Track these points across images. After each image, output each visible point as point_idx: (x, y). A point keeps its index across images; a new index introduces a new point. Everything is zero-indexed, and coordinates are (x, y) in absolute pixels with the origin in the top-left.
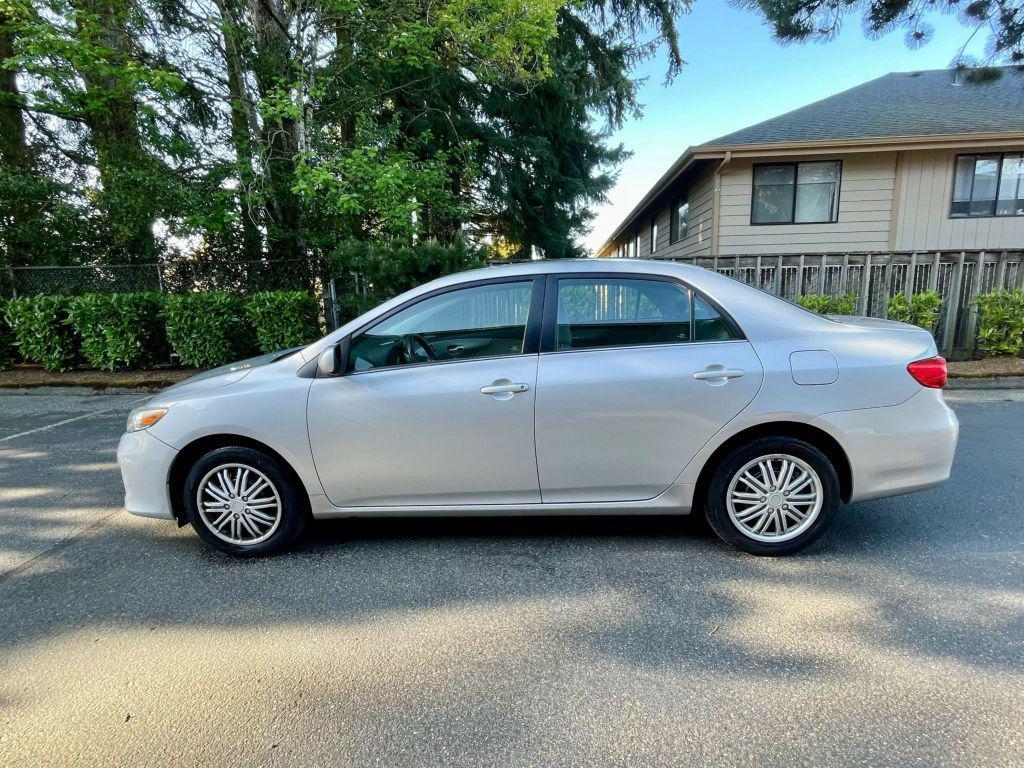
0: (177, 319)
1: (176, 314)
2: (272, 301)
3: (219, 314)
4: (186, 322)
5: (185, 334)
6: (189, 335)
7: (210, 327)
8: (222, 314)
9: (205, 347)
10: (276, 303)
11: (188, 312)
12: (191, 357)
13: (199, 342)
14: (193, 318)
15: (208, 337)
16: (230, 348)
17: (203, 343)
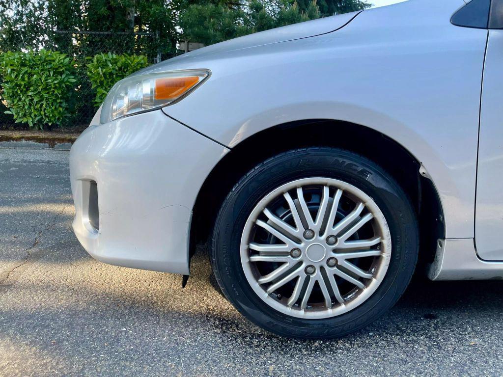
0: (13, 76)
1: (13, 70)
2: (115, 62)
3: (58, 73)
4: (23, 79)
5: (21, 91)
6: (25, 92)
7: (47, 84)
8: (61, 74)
9: (42, 104)
10: (119, 64)
11: (25, 69)
12: (25, 115)
13: (36, 99)
14: (31, 75)
15: (46, 96)
16: (66, 109)
17: (40, 101)
